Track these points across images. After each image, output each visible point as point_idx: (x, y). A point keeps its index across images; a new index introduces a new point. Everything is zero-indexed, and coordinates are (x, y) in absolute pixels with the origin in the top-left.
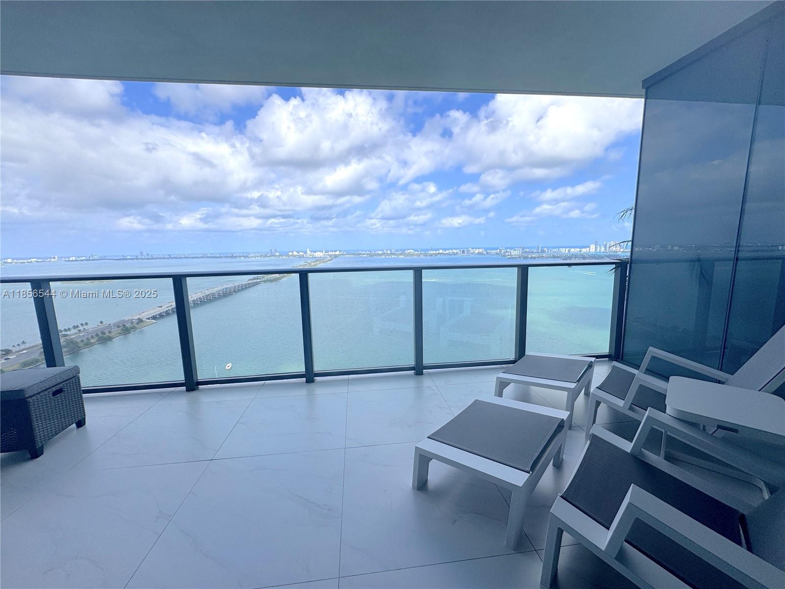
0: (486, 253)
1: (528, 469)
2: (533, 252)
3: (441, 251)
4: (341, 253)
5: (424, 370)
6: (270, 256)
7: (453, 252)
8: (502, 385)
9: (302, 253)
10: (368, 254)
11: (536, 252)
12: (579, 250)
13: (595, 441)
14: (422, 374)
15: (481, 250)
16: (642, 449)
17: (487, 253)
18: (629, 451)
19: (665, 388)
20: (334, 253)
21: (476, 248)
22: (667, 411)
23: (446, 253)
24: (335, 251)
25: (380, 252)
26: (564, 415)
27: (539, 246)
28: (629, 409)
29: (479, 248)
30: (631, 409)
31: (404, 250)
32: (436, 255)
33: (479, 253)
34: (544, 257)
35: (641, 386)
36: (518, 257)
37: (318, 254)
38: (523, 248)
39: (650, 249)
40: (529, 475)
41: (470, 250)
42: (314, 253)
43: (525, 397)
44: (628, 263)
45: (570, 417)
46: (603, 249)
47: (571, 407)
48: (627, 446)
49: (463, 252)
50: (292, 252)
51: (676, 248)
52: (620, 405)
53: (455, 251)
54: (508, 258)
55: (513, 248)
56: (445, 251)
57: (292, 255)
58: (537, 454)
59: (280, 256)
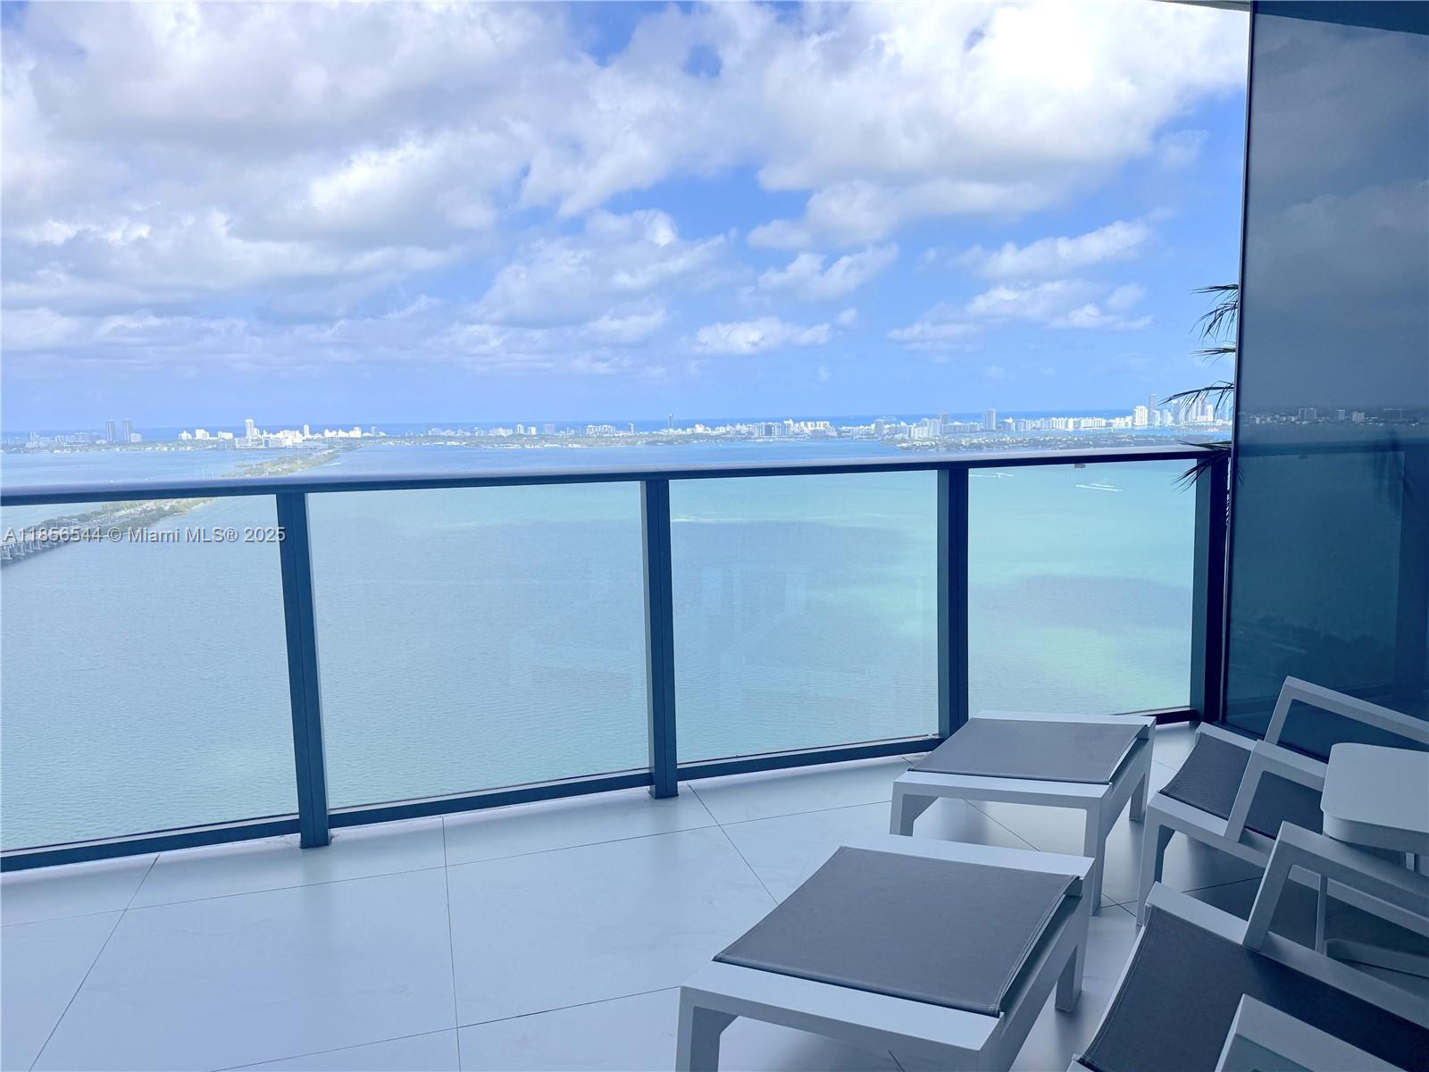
0: (835, 434)
1: (995, 1006)
2: (973, 431)
3: (699, 429)
4: (367, 434)
5: (679, 783)
6: (111, 445)
7: (739, 432)
8: (909, 808)
9: (229, 436)
10: (464, 439)
11: (982, 431)
12: (1104, 422)
13: (1159, 924)
14: (675, 794)
15: (821, 426)
16: (1270, 932)
17: (840, 433)
18: (1240, 941)
19: (1322, 776)
20: (342, 434)
21: (806, 420)
22: (1325, 829)
23: (715, 433)
24: (348, 428)
25: (502, 432)
26: (1080, 867)
27: (990, 413)
28: (1240, 842)
29: (814, 420)
30: (1244, 839)
31: (585, 425)
32: (686, 440)
33: (815, 435)
34: (1005, 443)
35: (1265, 775)
36: (932, 447)
37: (290, 439)
38: (945, 420)
39: (1293, 419)
40: (998, 1020)
41: (789, 425)
42: (271, 436)
43: (974, 834)
44: (1228, 453)
45: (1097, 870)
46: (1169, 420)
47: (1096, 846)
48: (1235, 929)
49: (769, 431)
50: (192, 432)
51: (1358, 417)
52: (1218, 833)
53: (744, 429)
54: (902, 447)
55: (915, 419)
56: (713, 429)
57: (192, 442)
58: (1016, 970)
59: (143, 444)
